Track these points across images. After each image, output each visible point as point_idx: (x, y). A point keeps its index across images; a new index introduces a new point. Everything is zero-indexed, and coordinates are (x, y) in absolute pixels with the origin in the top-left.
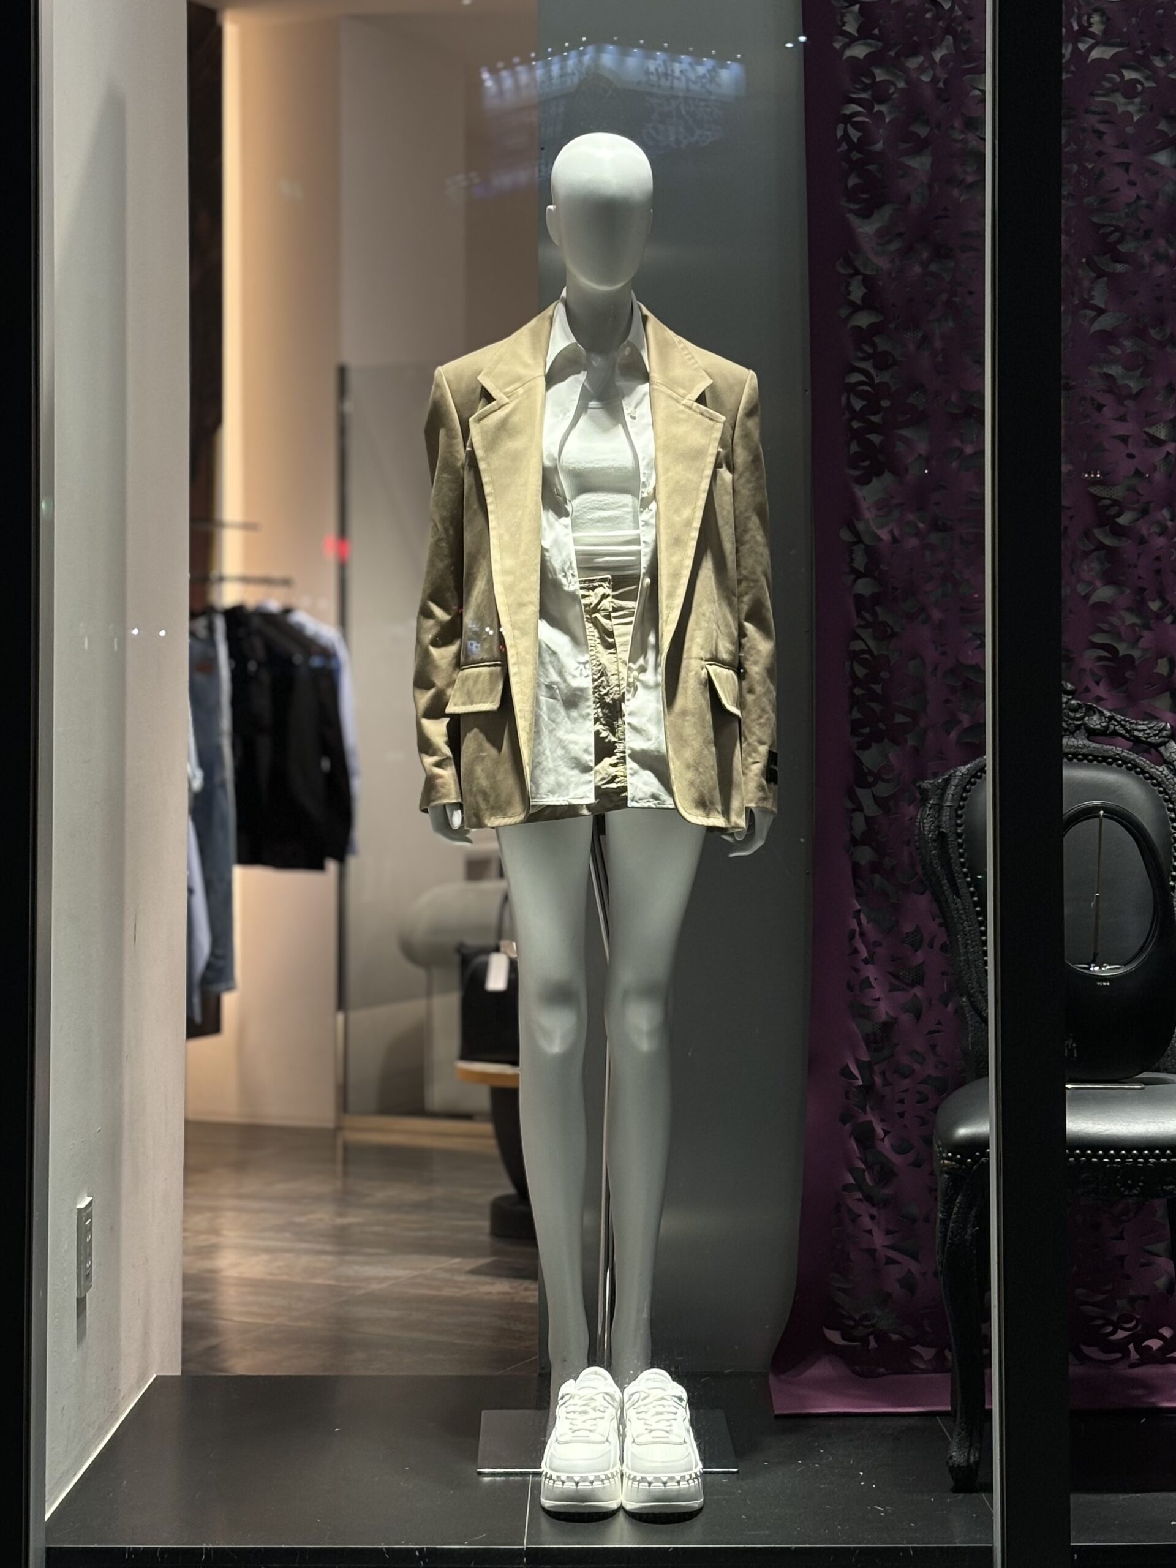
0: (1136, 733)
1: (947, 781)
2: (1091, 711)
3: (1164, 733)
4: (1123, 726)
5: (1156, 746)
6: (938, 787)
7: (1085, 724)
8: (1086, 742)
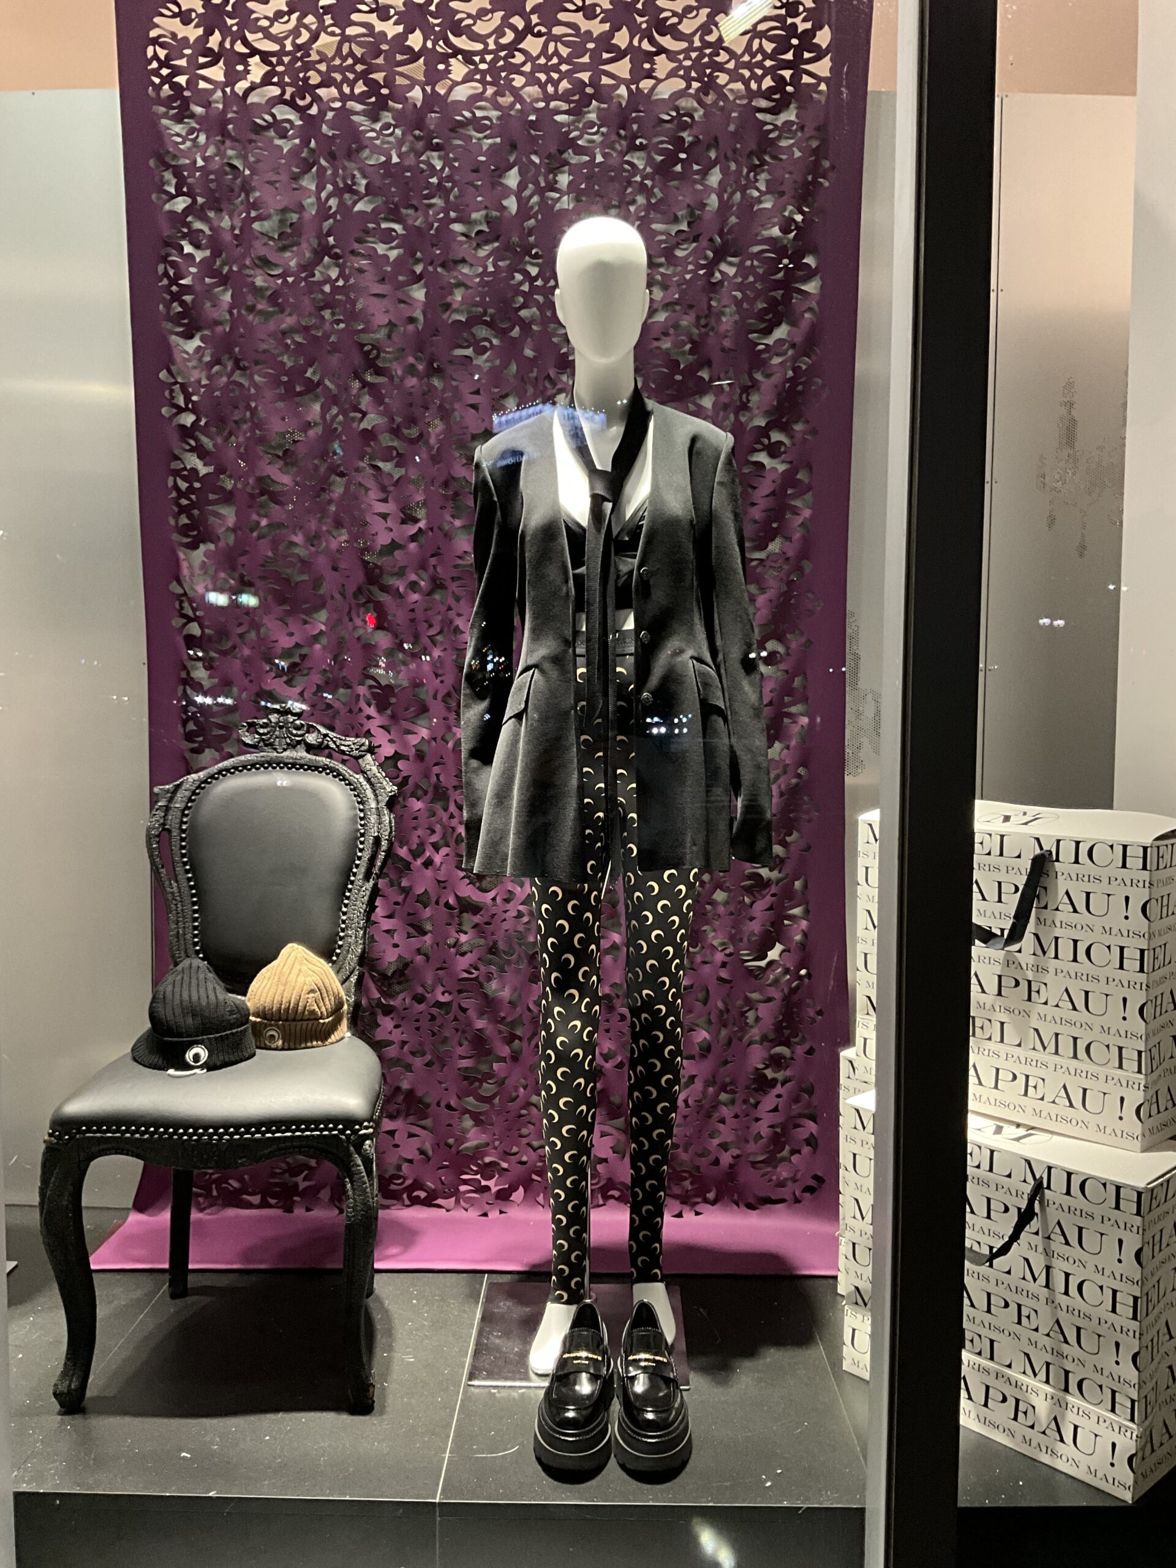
0: (342, 748)
1: (178, 787)
2: (310, 729)
3: (363, 748)
4: (334, 742)
5: (357, 758)
6: (168, 791)
7: (304, 740)
8: (305, 754)
